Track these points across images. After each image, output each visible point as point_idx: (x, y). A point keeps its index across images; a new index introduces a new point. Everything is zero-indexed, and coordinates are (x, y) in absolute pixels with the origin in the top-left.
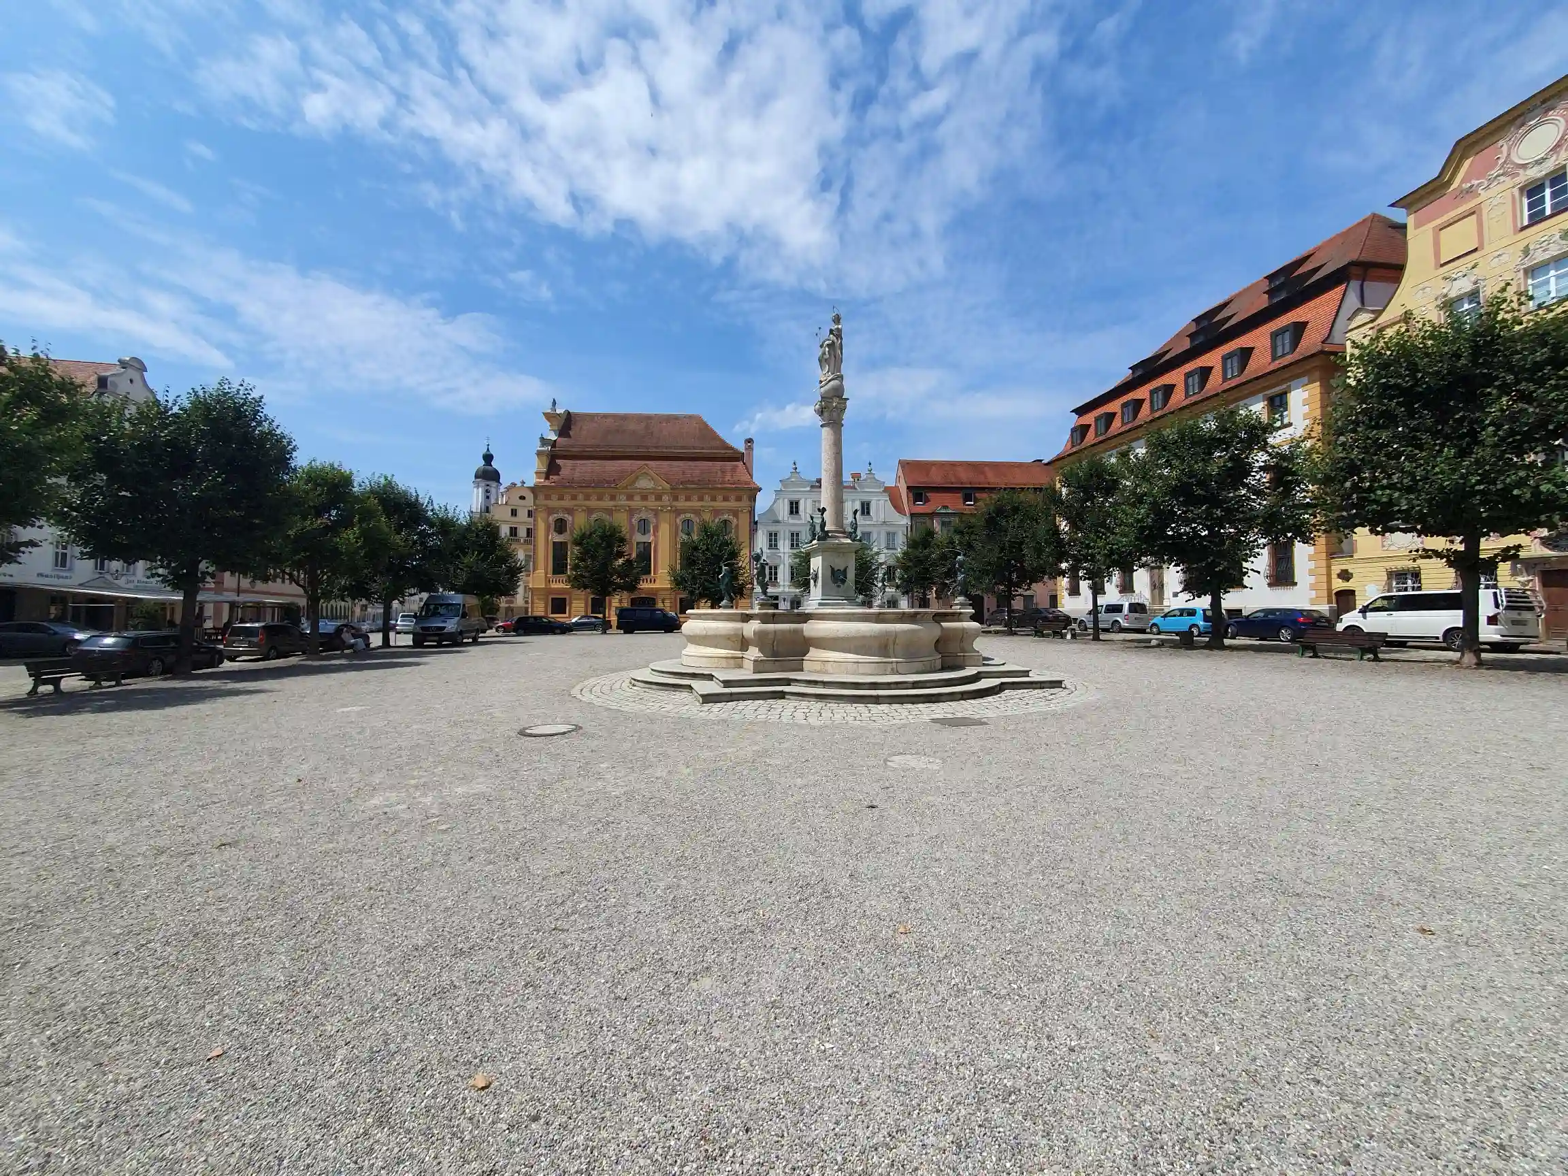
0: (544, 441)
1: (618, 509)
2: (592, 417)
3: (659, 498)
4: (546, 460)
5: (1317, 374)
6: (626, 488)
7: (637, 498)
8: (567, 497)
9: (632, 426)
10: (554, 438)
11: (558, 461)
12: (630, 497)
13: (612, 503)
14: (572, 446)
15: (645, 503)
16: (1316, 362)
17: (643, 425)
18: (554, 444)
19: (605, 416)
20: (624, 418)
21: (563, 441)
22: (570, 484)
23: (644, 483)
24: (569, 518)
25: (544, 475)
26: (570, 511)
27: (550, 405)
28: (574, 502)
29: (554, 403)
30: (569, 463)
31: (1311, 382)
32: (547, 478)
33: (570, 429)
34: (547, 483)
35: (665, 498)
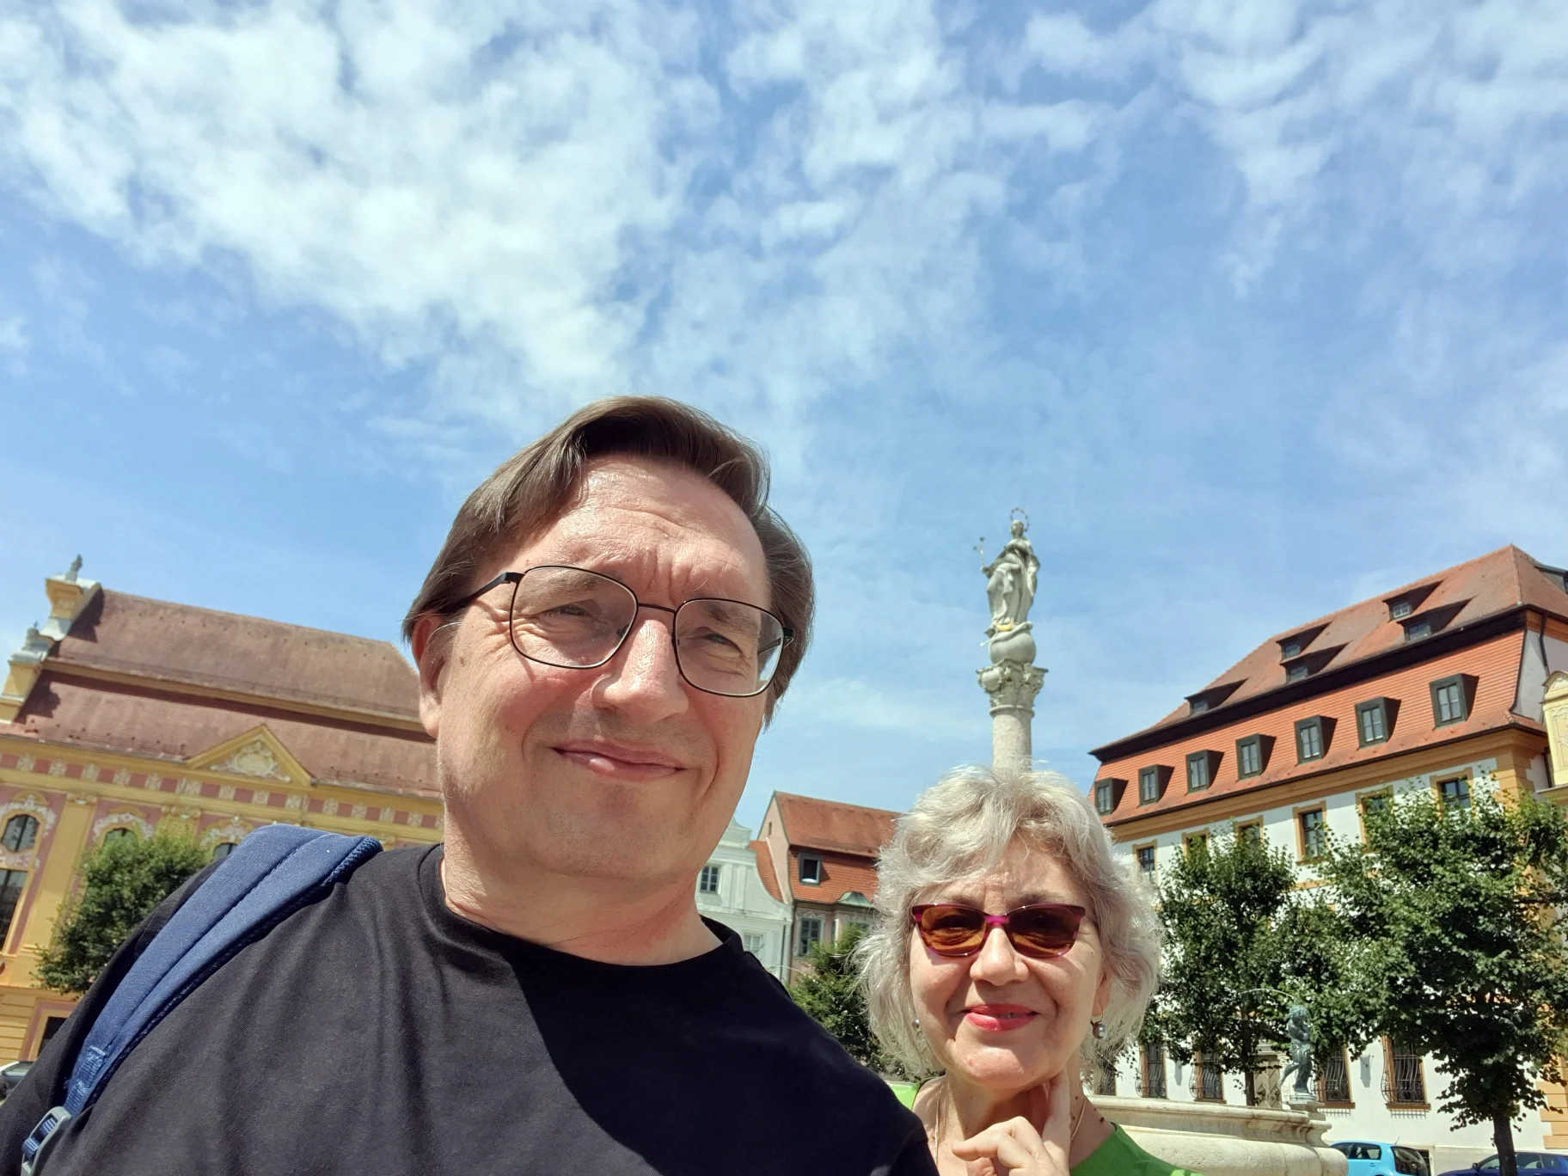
0: (35, 638)
1: (175, 809)
2: (154, 608)
3: (277, 799)
4: (29, 679)
5: (1509, 757)
6: (206, 767)
7: (227, 793)
8: (58, 768)
9: (243, 641)
10: (58, 635)
11: (56, 688)
12: (210, 790)
13: (165, 797)
14: (96, 659)
15: (240, 807)
16: (1509, 739)
17: (269, 641)
18: (55, 648)
19: (184, 611)
20: (228, 621)
21: (77, 645)
22: (75, 741)
23: (253, 765)
24: (47, 817)
25: (14, 712)
26: (55, 801)
27: (68, 567)
28: (71, 783)
29: (78, 564)
30: (82, 693)
31: (1501, 768)
32: (21, 717)
33: (98, 623)
34: (18, 730)
35: (293, 802)
